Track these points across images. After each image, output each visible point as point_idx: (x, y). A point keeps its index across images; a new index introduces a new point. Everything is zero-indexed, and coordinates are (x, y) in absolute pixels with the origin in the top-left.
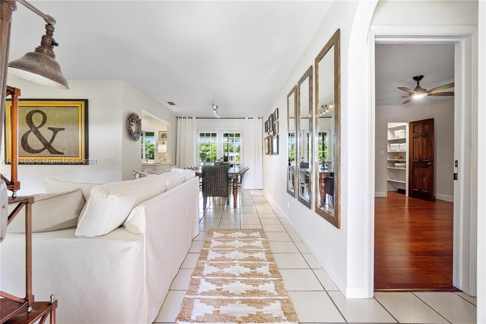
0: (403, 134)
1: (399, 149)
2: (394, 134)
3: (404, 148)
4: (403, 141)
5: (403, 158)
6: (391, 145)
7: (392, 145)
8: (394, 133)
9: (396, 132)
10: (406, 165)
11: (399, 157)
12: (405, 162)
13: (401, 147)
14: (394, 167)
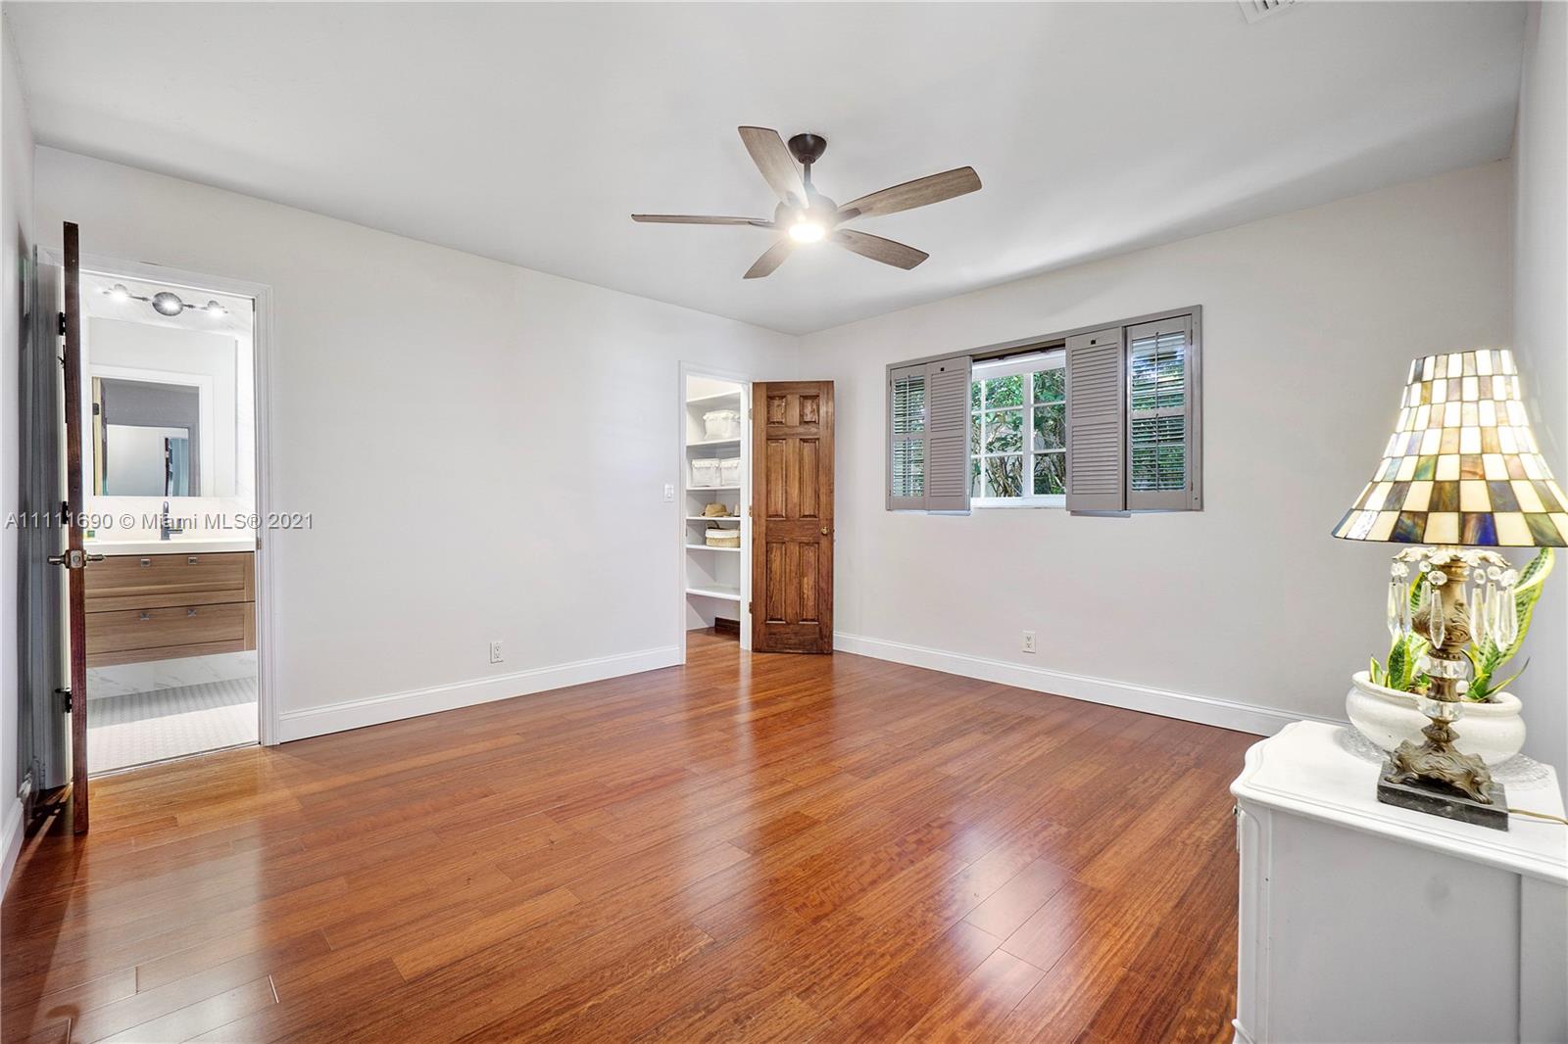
0: (730, 424)
1: (718, 480)
2: (702, 424)
3: (735, 474)
4: (731, 450)
5: (729, 511)
6: (694, 462)
7: (697, 463)
8: (704, 421)
9: (708, 416)
10: (739, 538)
11: (718, 507)
12: (736, 525)
13: (725, 473)
14: (704, 543)
